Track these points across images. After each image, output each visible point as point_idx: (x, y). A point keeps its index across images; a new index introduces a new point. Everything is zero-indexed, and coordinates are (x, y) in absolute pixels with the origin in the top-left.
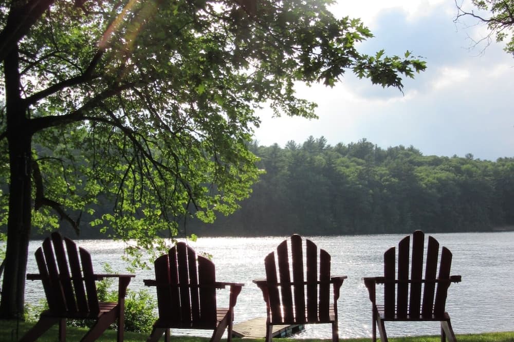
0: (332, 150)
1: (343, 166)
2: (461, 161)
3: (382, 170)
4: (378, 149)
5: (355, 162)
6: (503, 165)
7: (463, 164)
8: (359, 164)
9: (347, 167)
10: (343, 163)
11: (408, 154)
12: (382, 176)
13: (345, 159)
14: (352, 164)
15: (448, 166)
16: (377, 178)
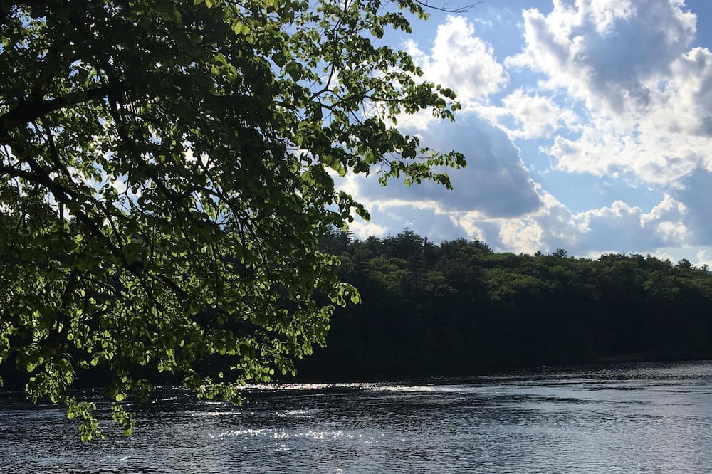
0: (360, 246)
1: (378, 270)
2: (549, 261)
3: (435, 275)
4: (429, 245)
5: (396, 263)
6: (610, 266)
7: (553, 265)
8: (402, 267)
9: (385, 271)
10: (378, 266)
11: (472, 250)
12: (435, 283)
13: (381, 259)
14: (391, 266)
15: (530, 268)
16: (429, 288)
